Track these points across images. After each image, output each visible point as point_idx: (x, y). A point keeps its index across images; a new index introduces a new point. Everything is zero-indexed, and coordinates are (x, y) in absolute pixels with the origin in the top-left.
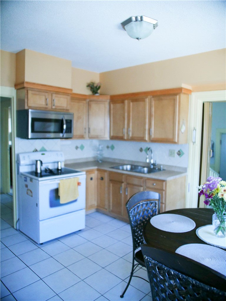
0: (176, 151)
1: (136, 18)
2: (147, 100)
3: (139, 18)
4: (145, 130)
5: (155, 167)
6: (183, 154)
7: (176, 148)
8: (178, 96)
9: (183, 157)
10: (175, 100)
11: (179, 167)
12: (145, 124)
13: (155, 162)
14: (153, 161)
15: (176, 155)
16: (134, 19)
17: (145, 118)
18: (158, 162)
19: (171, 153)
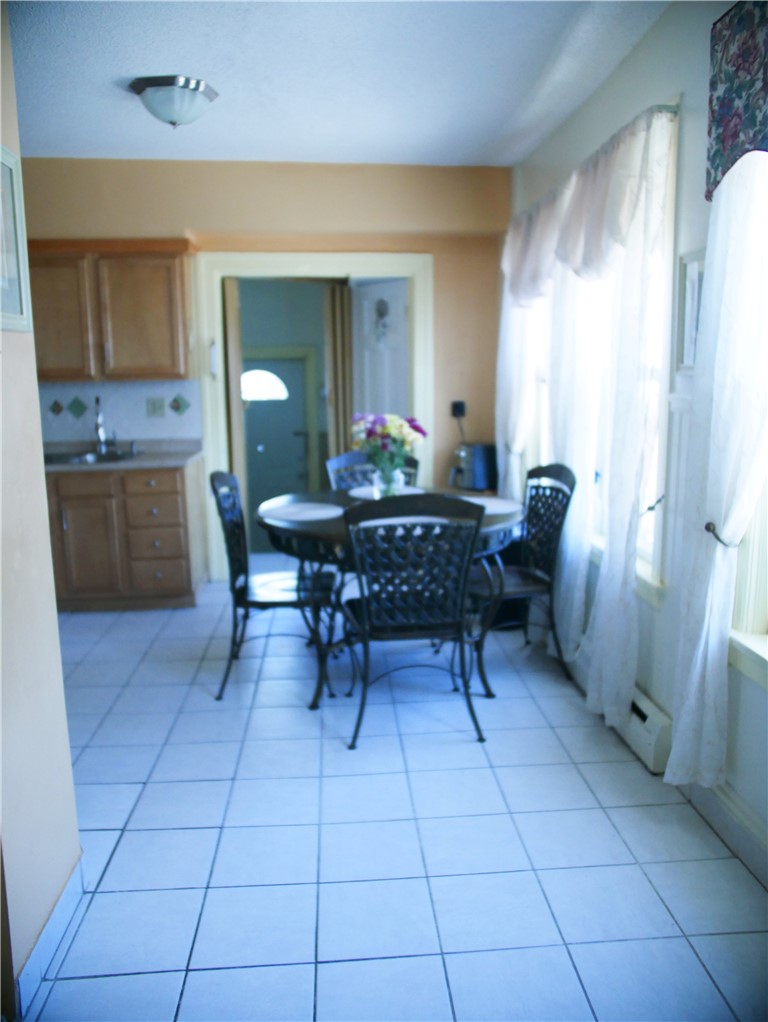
0: (168, 400)
1: (187, 81)
2: (86, 264)
3: (192, 85)
4: (84, 347)
5: (112, 448)
6: (187, 405)
7: (167, 392)
8: (177, 261)
9: (189, 414)
10: (169, 270)
11: (182, 442)
12: (83, 331)
13: (111, 436)
14: (106, 432)
15: (169, 412)
16: (181, 81)
17: (81, 315)
18: (123, 436)
19: (154, 408)
